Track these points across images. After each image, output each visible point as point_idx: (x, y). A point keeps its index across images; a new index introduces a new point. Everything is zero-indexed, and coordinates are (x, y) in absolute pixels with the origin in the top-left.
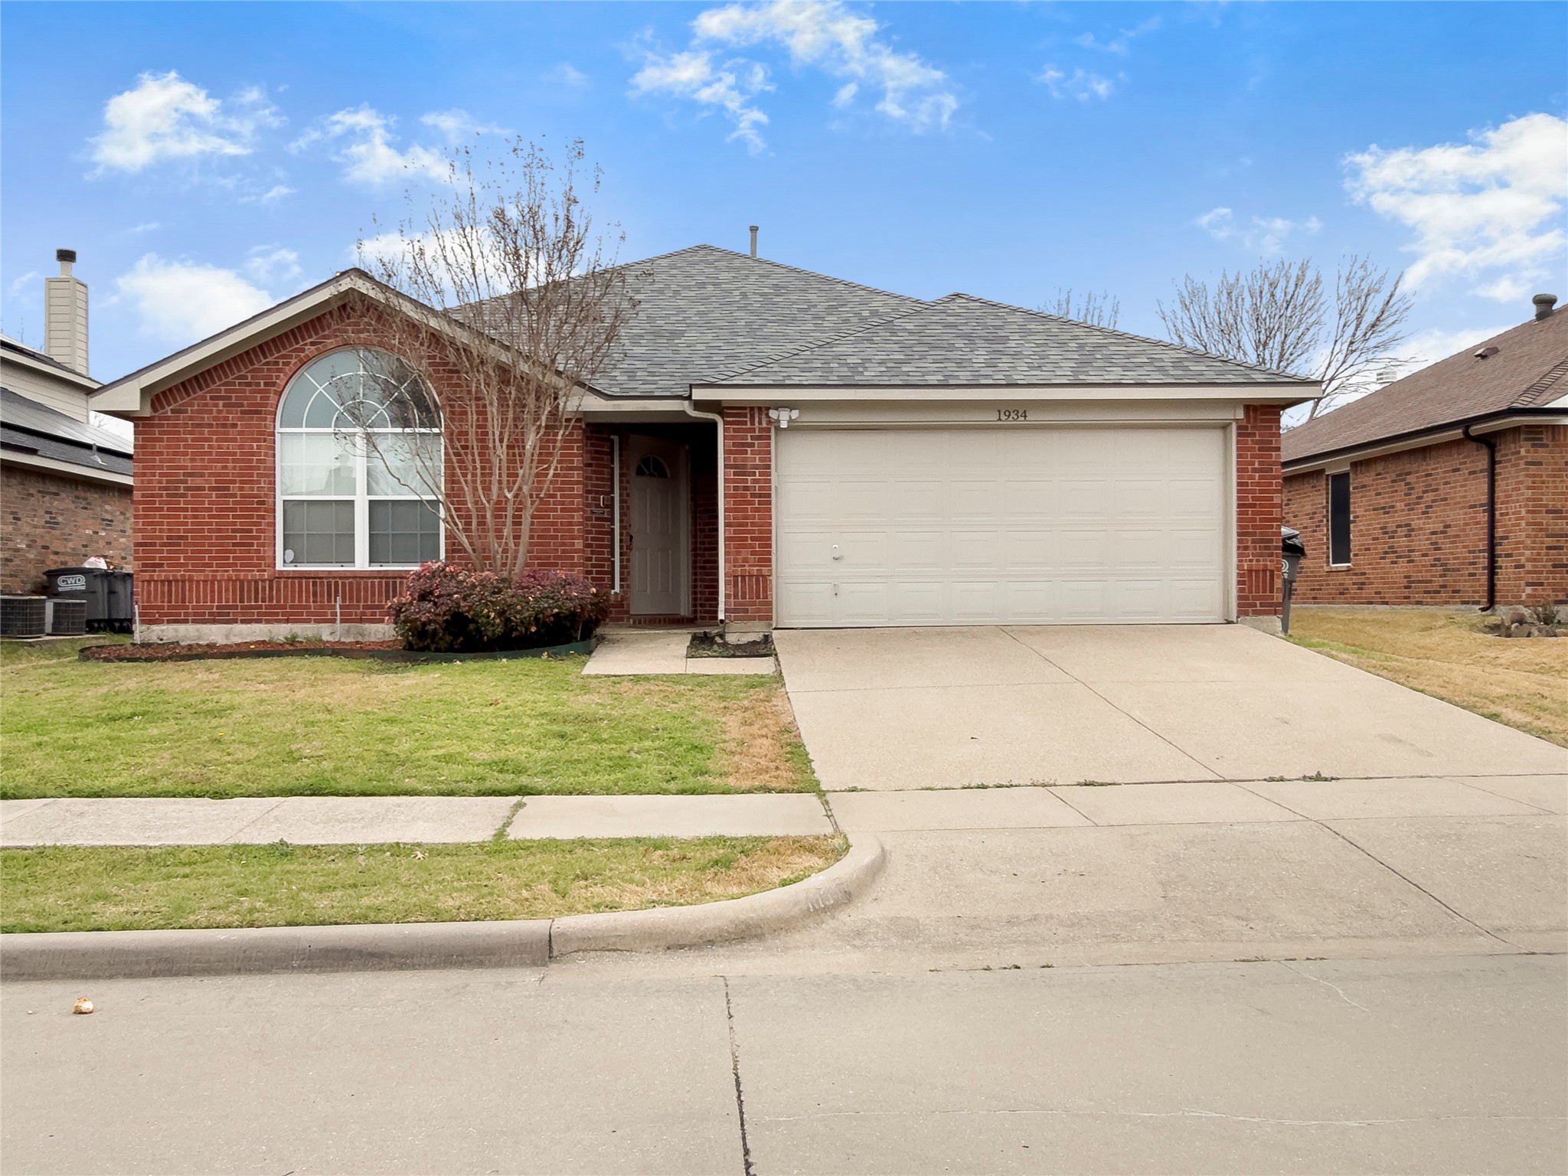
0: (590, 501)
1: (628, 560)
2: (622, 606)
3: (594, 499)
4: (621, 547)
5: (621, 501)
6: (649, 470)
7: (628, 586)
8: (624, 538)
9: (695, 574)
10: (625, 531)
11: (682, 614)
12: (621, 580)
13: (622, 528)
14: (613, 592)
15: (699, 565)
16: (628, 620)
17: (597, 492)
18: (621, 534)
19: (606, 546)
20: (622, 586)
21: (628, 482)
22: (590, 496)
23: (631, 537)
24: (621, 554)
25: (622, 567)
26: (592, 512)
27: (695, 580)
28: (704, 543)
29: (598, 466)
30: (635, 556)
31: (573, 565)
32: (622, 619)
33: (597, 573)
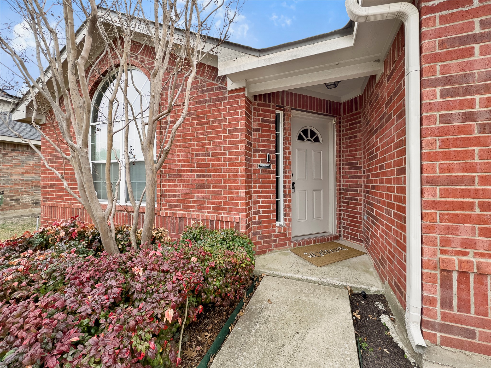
0: (257, 158)
1: (290, 201)
2: (285, 235)
3: (260, 156)
4: (285, 192)
5: (285, 158)
6: (307, 137)
7: (290, 220)
8: (287, 184)
9: (340, 206)
10: (287, 180)
11: (331, 231)
12: (285, 215)
13: (285, 177)
14: (277, 224)
15: (342, 200)
16: (290, 244)
17: (263, 151)
18: (285, 182)
19: (271, 192)
20: (285, 220)
21: (290, 144)
22: (257, 154)
23: (293, 183)
24: (285, 196)
25: (285, 206)
26: (260, 166)
27: (340, 210)
28: (347, 186)
29: (263, 131)
30: (297, 197)
31: (238, 210)
32: (285, 244)
33: (264, 212)
